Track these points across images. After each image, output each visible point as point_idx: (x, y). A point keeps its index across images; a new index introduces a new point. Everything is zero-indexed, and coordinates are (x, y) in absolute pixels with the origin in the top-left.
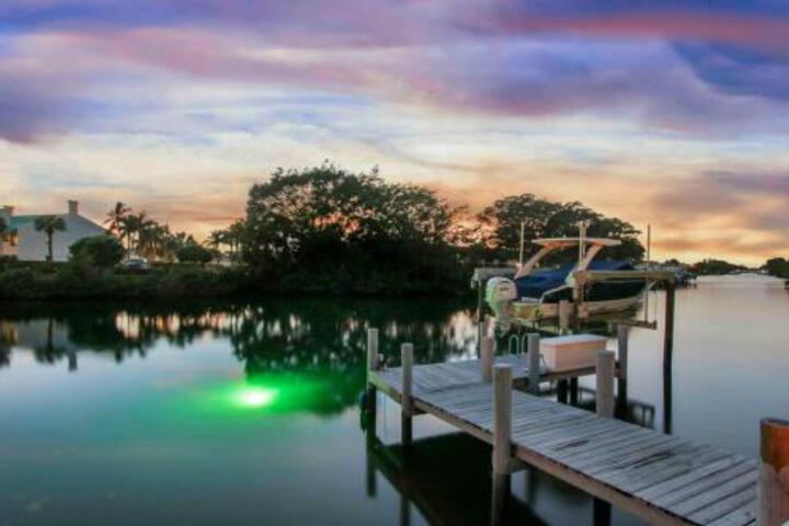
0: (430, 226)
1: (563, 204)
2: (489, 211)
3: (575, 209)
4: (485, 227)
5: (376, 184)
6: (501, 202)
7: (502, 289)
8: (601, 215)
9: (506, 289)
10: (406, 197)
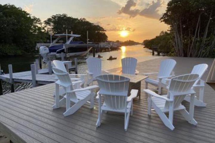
2: (49, 20)
3: (83, 20)
4: (48, 26)
6: (55, 16)
7: (45, 50)
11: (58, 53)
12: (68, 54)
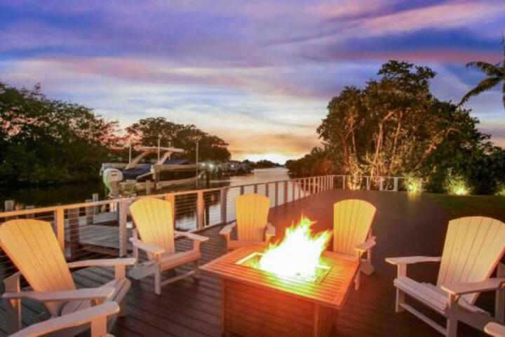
0: (88, 133)
1: (185, 126)
2: (135, 126)
3: (192, 128)
4: (133, 136)
5: (39, 98)
6: (145, 121)
7: (113, 175)
8: (207, 134)
9: (115, 175)
10: (68, 111)
11: (139, 181)
12: (160, 182)
